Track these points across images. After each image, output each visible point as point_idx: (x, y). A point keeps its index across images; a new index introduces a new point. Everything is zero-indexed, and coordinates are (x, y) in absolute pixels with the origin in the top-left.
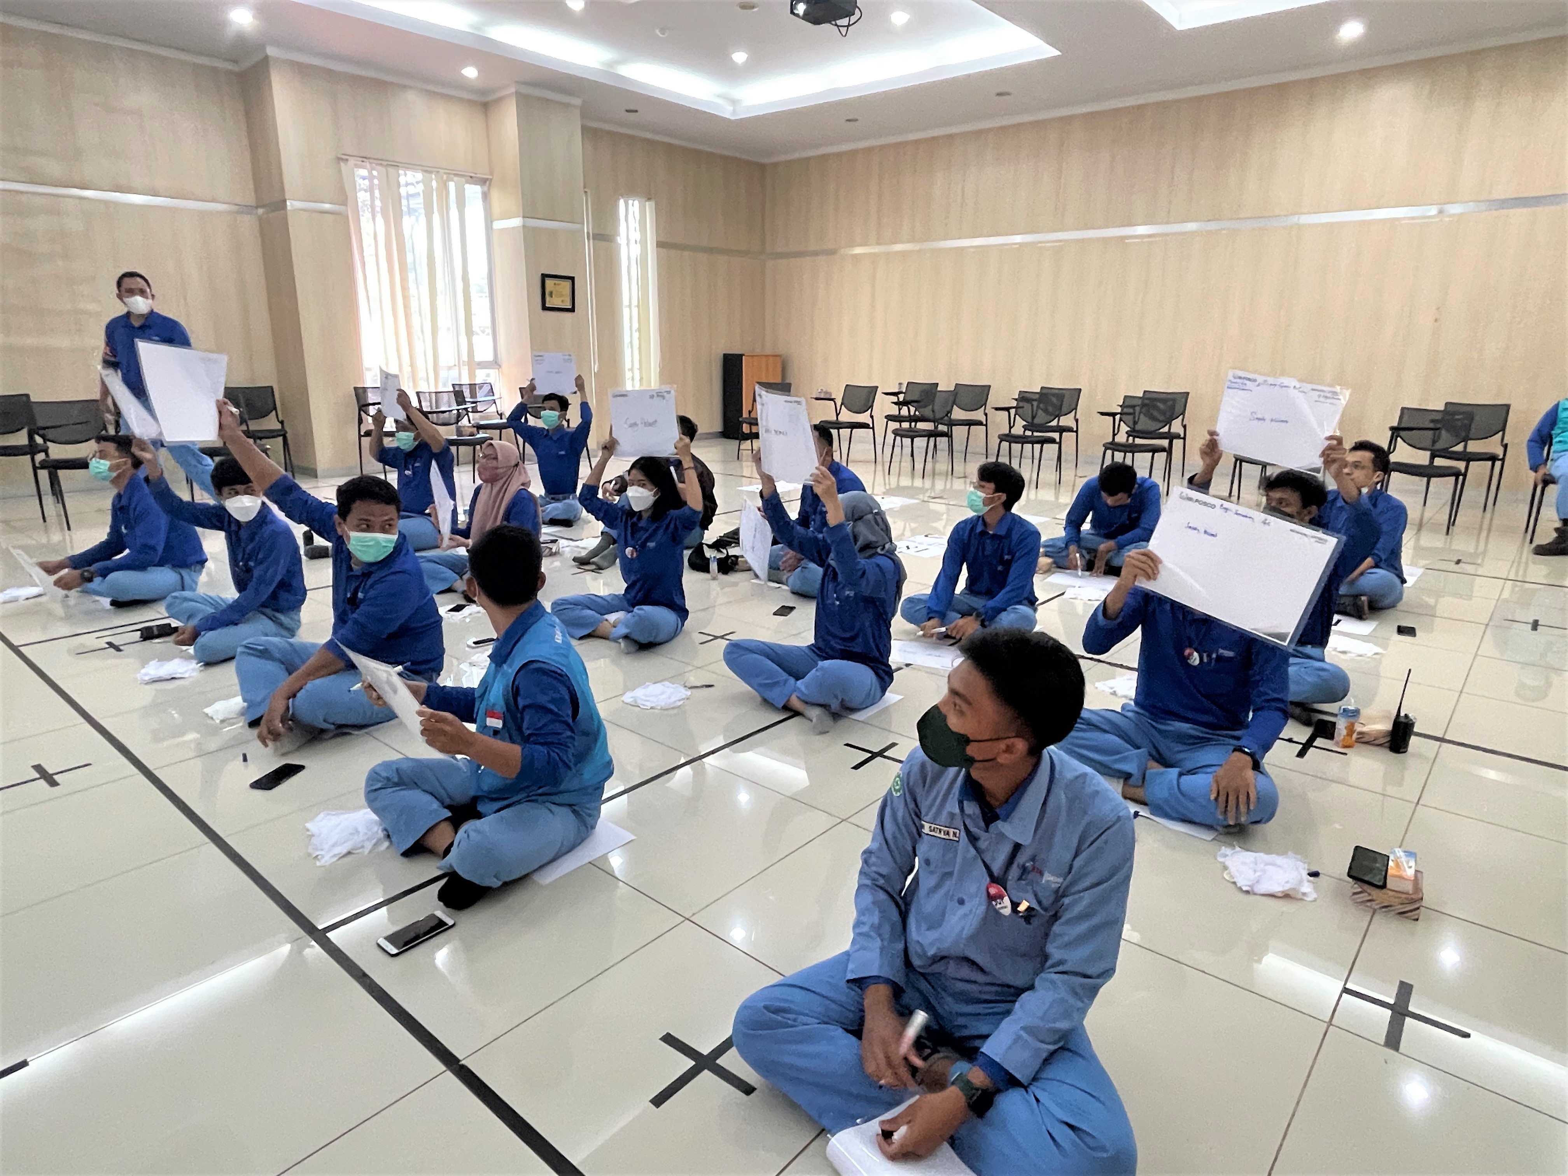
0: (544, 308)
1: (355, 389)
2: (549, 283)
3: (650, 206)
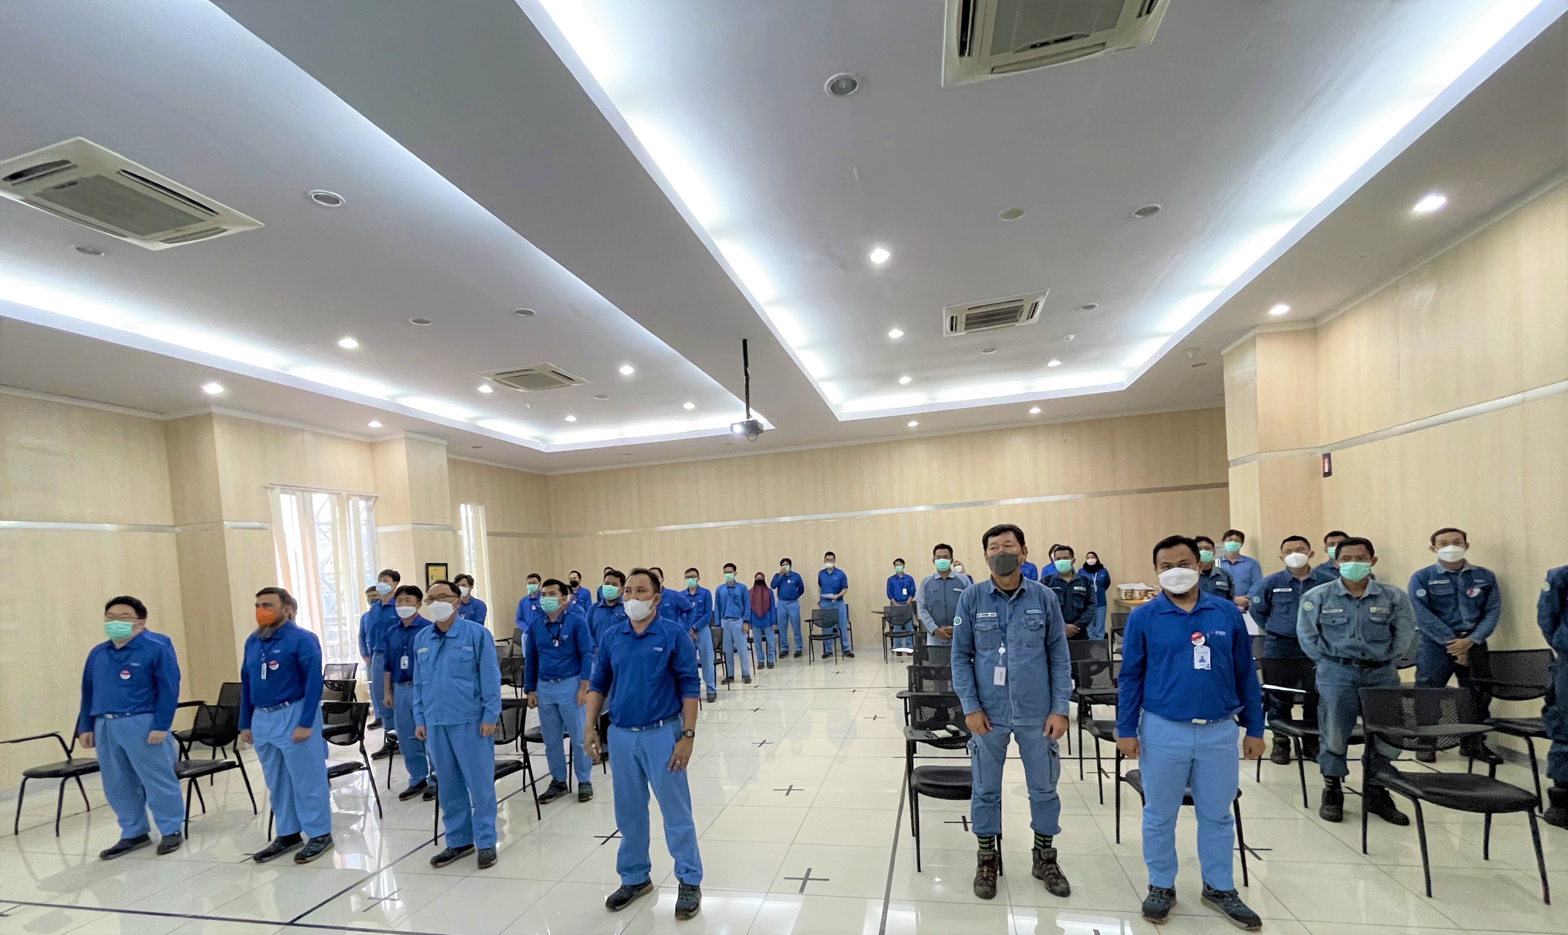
2: (431, 569)
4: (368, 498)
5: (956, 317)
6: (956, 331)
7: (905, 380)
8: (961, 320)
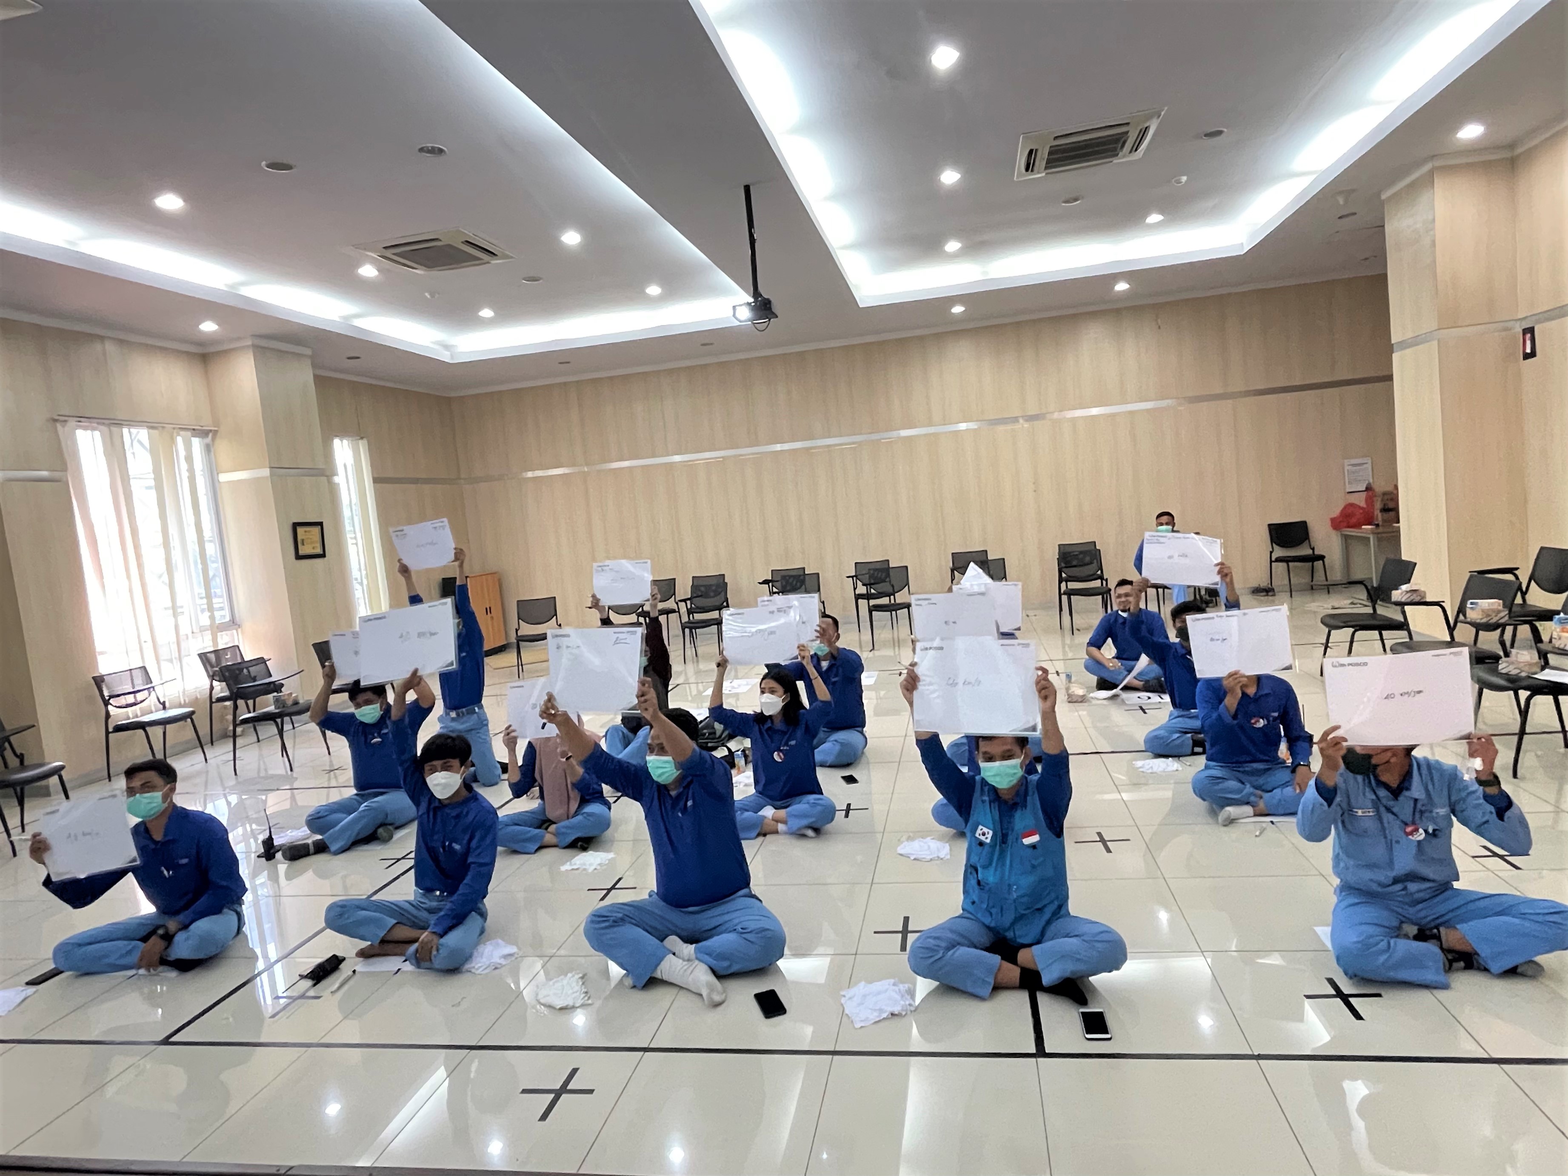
0: (299, 557)
1: (94, 678)
2: (300, 530)
3: (363, 445)
4: (202, 433)
5: (1036, 150)
6: (1032, 171)
7: (953, 246)
8: (1042, 154)
